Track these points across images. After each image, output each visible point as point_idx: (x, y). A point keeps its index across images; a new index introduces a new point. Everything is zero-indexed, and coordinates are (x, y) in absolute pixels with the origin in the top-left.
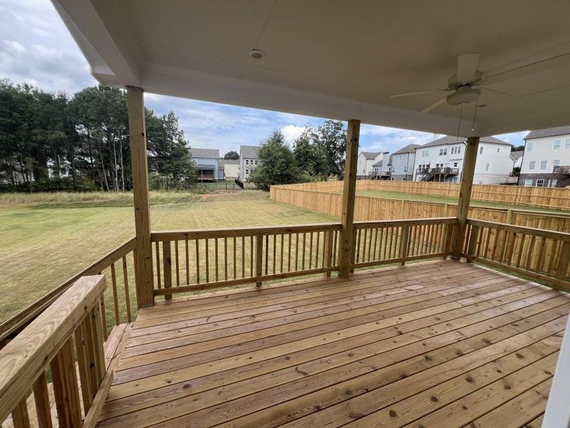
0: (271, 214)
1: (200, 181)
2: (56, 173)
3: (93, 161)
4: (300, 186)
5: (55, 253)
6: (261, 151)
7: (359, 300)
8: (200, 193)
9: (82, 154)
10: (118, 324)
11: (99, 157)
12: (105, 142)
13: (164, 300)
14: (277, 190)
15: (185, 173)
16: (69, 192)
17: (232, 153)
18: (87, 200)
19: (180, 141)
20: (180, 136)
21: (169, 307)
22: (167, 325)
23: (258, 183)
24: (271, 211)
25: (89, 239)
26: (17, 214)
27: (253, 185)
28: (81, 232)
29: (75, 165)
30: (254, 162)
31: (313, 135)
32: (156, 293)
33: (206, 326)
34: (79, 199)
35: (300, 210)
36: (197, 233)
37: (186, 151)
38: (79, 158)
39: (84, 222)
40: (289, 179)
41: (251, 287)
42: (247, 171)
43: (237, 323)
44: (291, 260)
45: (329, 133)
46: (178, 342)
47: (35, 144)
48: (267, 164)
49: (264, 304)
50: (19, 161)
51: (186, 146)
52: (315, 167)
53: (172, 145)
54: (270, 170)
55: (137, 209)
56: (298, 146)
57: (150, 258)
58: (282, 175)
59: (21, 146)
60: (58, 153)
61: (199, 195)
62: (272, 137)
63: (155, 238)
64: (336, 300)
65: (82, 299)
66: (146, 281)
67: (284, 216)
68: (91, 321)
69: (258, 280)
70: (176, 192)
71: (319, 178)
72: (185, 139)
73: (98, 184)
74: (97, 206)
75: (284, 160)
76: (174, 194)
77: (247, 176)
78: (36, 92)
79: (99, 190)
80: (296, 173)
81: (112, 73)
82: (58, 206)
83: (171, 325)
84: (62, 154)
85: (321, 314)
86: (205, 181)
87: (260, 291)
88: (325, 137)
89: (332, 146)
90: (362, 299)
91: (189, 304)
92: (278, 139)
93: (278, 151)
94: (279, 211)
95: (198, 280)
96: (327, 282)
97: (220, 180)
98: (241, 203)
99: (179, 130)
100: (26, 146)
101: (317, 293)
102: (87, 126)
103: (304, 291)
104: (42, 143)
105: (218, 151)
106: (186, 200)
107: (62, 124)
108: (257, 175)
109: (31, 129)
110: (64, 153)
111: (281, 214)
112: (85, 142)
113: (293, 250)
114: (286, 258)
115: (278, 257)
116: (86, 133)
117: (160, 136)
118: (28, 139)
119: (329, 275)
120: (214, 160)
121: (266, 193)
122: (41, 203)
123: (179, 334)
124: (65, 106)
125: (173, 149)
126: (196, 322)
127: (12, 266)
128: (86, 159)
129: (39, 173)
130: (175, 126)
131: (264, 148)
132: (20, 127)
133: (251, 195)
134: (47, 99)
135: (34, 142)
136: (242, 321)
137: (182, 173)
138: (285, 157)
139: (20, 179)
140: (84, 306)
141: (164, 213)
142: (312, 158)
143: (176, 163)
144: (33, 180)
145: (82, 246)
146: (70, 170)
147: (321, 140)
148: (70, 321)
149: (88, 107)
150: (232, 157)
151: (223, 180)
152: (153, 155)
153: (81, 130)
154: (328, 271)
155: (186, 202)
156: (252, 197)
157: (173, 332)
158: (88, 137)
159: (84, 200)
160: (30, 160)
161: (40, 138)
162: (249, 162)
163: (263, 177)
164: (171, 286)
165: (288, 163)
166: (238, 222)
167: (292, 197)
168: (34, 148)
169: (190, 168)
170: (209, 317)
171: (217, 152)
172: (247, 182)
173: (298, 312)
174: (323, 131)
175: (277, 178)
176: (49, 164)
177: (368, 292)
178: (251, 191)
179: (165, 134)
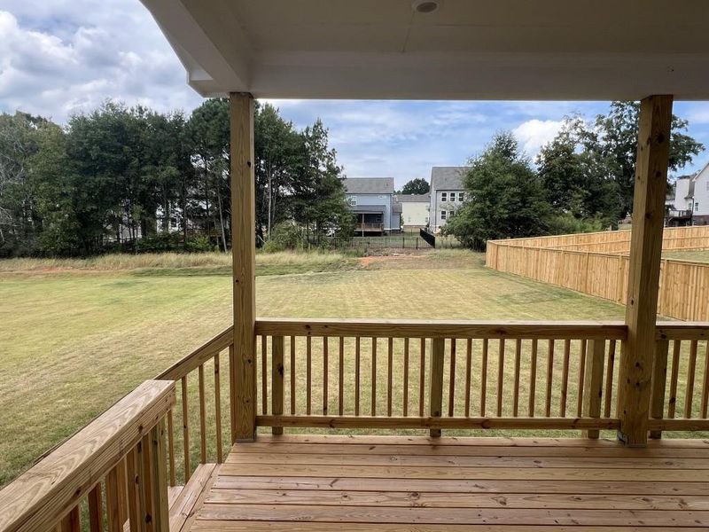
0: (486, 296)
1: (360, 234)
2: (165, 226)
3: (209, 206)
4: (552, 241)
5: (152, 342)
6: (470, 176)
7: (667, 506)
8: (358, 255)
9: (196, 197)
10: (204, 463)
11: (216, 199)
12: (225, 177)
13: (271, 435)
14: (501, 250)
15: (335, 221)
16: (178, 253)
17: (418, 181)
18: (198, 265)
19: (329, 167)
20: (330, 159)
21: (275, 448)
22: (268, 479)
23: (464, 235)
24: (488, 291)
25: (193, 324)
26: (119, 284)
27: (452, 240)
28: (184, 313)
29: (188, 214)
30: (457, 196)
31: (584, 134)
32: (258, 422)
33: (329, 495)
34: (188, 264)
35: (550, 291)
36: (326, 325)
37: (338, 184)
38: (194, 204)
39: (191, 297)
40: (528, 227)
41: (421, 436)
42: (444, 213)
43: (382, 499)
44: (521, 394)
45: (622, 129)
46: (280, 513)
47: (144, 187)
48: (482, 198)
49: (439, 473)
50: (127, 210)
51: (340, 176)
52: (587, 199)
53: (317, 175)
54: (487, 210)
55: (236, 282)
56: (548, 159)
57: (253, 361)
58: (511, 219)
59: (130, 190)
60: (168, 198)
61: (356, 259)
62: (494, 146)
63: (261, 328)
64: (605, 496)
65: (136, 413)
66: (245, 400)
67: (513, 301)
68: (150, 450)
69: (434, 425)
70: (320, 253)
71: (598, 224)
72: (337, 164)
73: (213, 241)
74: (210, 273)
75: (516, 190)
76: (316, 257)
77: (443, 223)
78: (149, 115)
79: (213, 250)
80: (544, 214)
81: (209, 78)
82: (163, 273)
83: (274, 480)
84: (173, 198)
85: (563, 519)
86: (367, 234)
87: (435, 446)
88: (615, 137)
89: (629, 154)
90: (675, 505)
91: (307, 448)
92: (505, 149)
93: (505, 173)
94: (505, 291)
95: (325, 408)
96: (590, 452)
97: (394, 232)
98: (427, 273)
99: (329, 149)
100: (135, 189)
101: (561, 472)
102: (204, 156)
103: (530, 463)
104: (152, 184)
105: (392, 179)
106: (334, 266)
107: (174, 156)
108: (462, 220)
109: (141, 166)
110: (176, 197)
111: (506, 296)
112: (200, 179)
113: (525, 373)
114: (508, 387)
115: (492, 384)
116: (203, 166)
117: (299, 161)
118: (138, 179)
119: (594, 436)
120: (385, 197)
121: (478, 256)
122: (145, 268)
123: (283, 499)
124: (180, 130)
125: (318, 181)
126: (313, 483)
127: (104, 355)
128: (201, 204)
129: (147, 227)
130: (322, 143)
131: (477, 169)
132: (130, 165)
133: (448, 259)
134: (160, 122)
135: (144, 183)
136: (393, 499)
137: (330, 220)
138: (519, 184)
139: (126, 235)
140: (138, 424)
141: (299, 287)
142: (580, 181)
143: (321, 204)
144: (140, 236)
145: (184, 333)
146: (181, 220)
147: (603, 143)
148: (117, 443)
149: (207, 128)
150: (418, 189)
151: (400, 232)
152: (289, 194)
153: (198, 162)
154: (593, 427)
155: (334, 270)
156: (451, 264)
157: (274, 493)
158: (205, 171)
159: (195, 264)
160: (138, 208)
161: (149, 177)
162: (448, 197)
163: (473, 224)
164: (282, 413)
165: (525, 196)
166: (419, 310)
167: (532, 265)
168: (143, 194)
169: (344, 212)
170: (337, 479)
171: (389, 181)
172: (442, 234)
173: (508, 505)
174: (609, 125)
175: (501, 225)
176: (159, 213)
177: (695, 491)
178: (448, 251)
179: (307, 158)
